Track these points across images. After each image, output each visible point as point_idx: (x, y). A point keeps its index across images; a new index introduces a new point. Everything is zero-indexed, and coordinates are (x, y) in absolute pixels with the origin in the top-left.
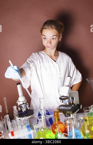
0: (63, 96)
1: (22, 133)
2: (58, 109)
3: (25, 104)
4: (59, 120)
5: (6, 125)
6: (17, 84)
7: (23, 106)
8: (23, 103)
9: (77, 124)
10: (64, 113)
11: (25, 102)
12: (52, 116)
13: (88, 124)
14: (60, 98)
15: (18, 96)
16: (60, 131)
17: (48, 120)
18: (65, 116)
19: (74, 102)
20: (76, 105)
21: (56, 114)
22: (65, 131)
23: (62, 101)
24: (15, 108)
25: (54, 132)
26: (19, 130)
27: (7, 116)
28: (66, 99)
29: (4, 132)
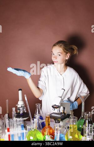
0: (55, 105)
1: (16, 130)
2: (49, 116)
3: (23, 108)
4: (49, 125)
5: (4, 124)
6: (19, 90)
7: (21, 109)
8: (22, 107)
9: (64, 130)
10: (54, 120)
11: (23, 106)
12: (44, 120)
13: (72, 131)
14: (53, 107)
15: (18, 100)
16: (48, 133)
17: (40, 123)
18: (56, 122)
19: (65, 112)
20: (66, 114)
21: (47, 119)
22: (52, 135)
23: (54, 109)
24: (14, 109)
25: (43, 134)
26: (14, 129)
27: (7, 115)
28: (58, 108)
29: (2, 128)
